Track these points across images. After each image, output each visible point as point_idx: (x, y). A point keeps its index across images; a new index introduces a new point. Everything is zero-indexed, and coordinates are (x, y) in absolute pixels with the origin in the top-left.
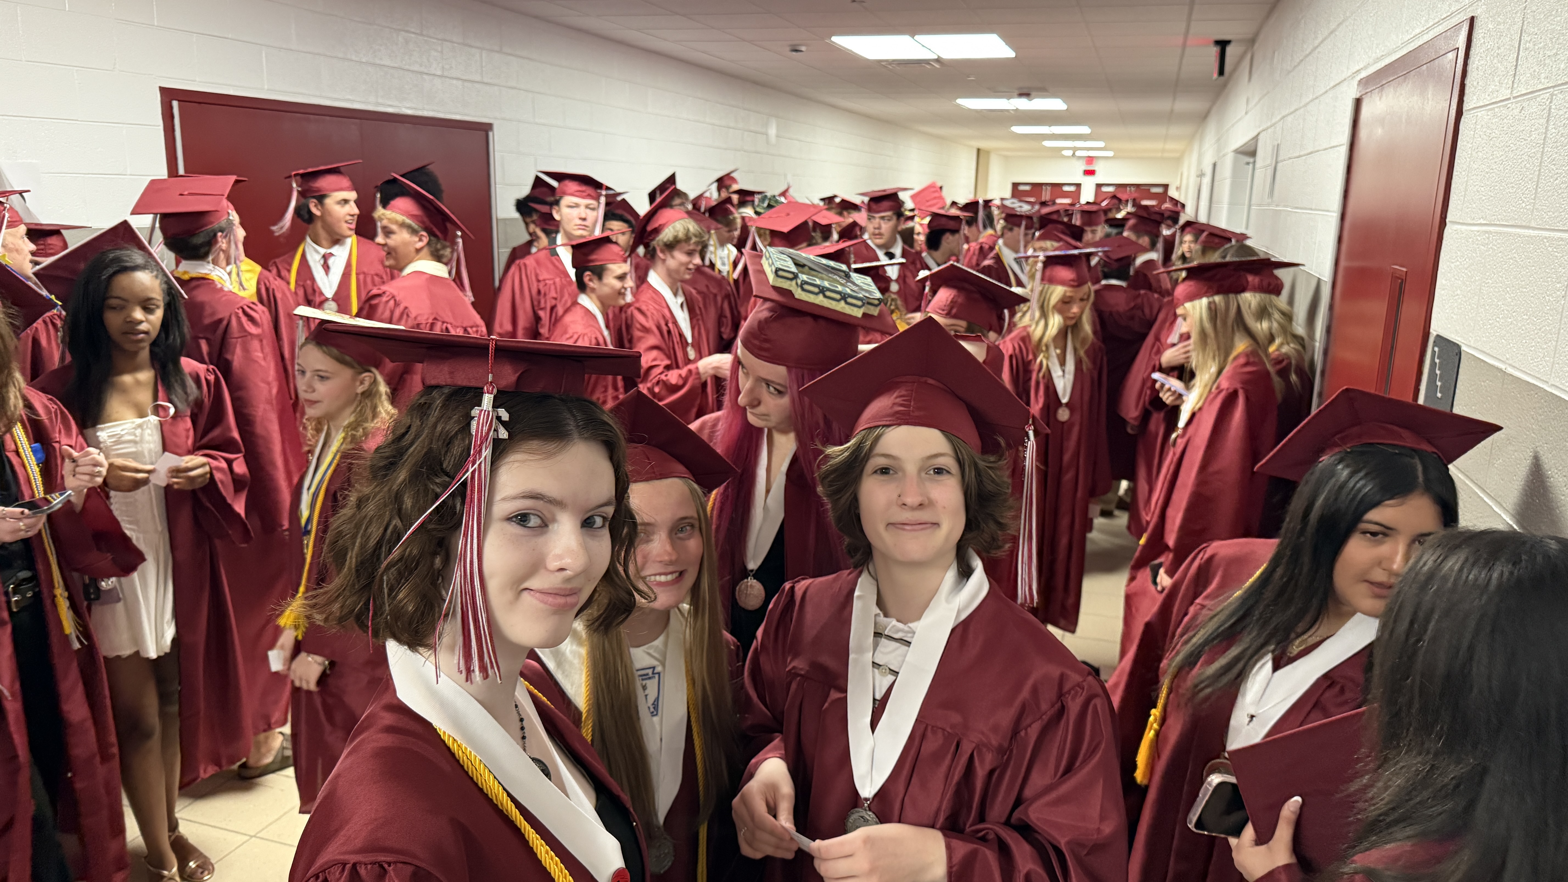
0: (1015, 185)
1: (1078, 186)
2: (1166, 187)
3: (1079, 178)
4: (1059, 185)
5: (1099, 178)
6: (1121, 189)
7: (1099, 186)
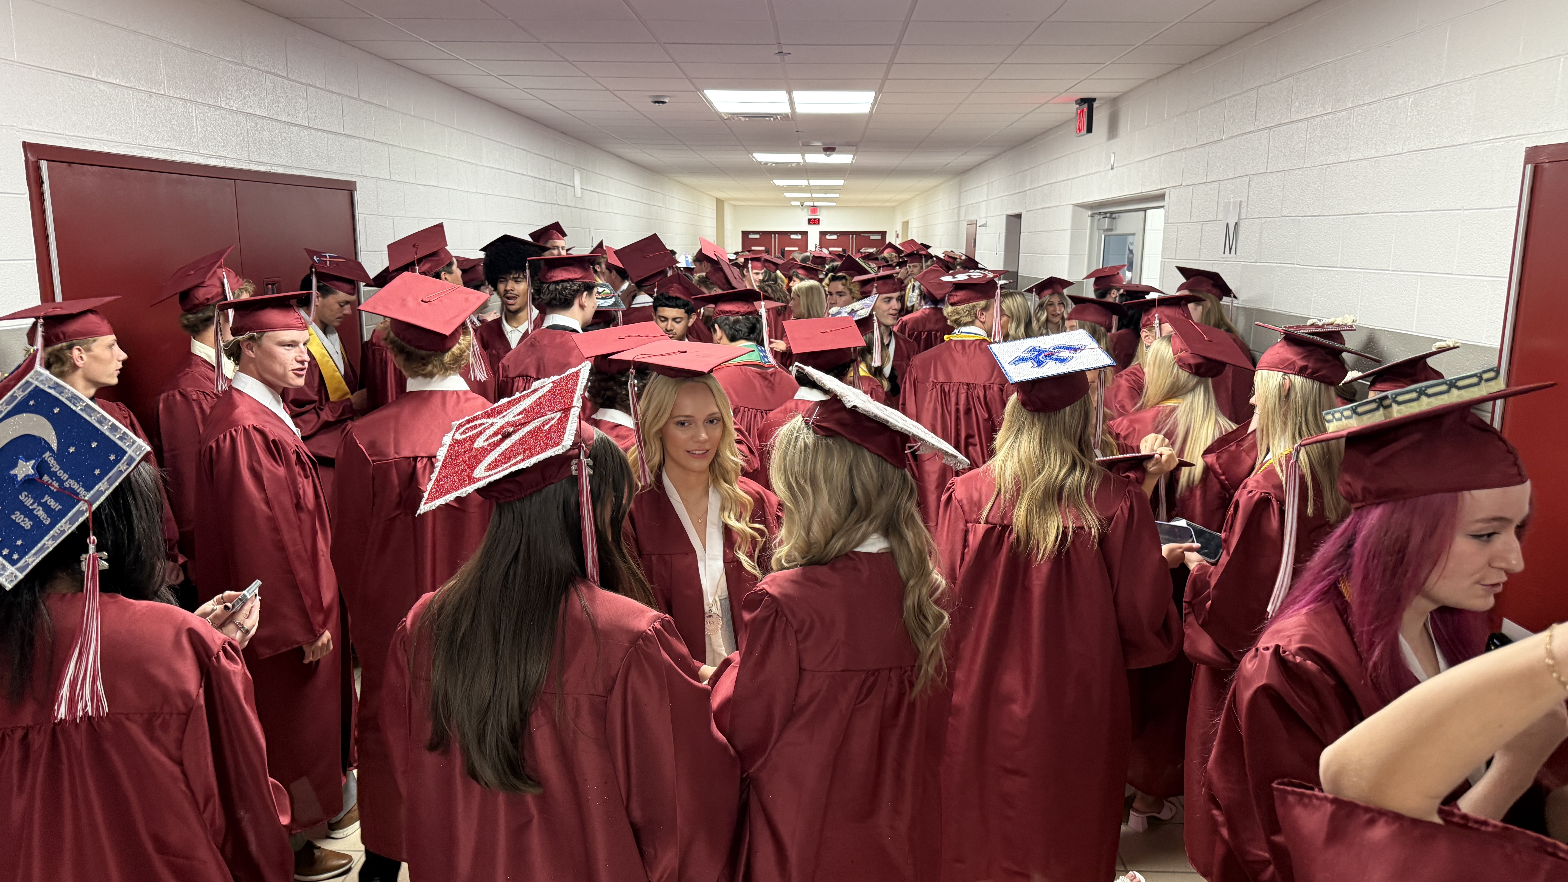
0: (745, 234)
1: (804, 234)
2: (883, 234)
3: (805, 227)
4: (787, 233)
5: (823, 227)
6: (843, 237)
7: (823, 234)
